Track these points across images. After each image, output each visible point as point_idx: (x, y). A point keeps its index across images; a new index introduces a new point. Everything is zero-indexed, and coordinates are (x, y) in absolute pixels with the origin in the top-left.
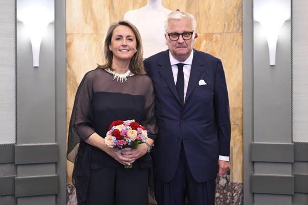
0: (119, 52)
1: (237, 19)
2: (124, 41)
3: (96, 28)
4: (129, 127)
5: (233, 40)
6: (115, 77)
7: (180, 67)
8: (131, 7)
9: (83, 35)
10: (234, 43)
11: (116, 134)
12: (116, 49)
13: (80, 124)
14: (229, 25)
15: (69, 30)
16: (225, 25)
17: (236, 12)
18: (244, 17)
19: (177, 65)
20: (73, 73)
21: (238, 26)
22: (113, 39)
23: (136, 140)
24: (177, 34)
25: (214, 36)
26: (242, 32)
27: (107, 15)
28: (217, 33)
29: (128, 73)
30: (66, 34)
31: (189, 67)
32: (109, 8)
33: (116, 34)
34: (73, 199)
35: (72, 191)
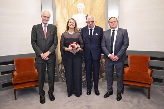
1: (104, 17)
2: (72, 23)
3: (64, 20)
4: (75, 44)
5: (103, 22)
7: (91, 30)
8: (74, 14)
9: (61, 22)
11: (72, 46)
15: (57, 21)
16: (100, 18)
17: (103, 14)
18: (106, 16)
20: (59, 33)
21: (104, 19)
22: (69, 23)
23: (77, 48)
24: (90, 22)
27: (67, 16)
28: (98, 21)
32: (68, 14)
33: (70, 21)
34: (60, 66)
35: (60, 64)
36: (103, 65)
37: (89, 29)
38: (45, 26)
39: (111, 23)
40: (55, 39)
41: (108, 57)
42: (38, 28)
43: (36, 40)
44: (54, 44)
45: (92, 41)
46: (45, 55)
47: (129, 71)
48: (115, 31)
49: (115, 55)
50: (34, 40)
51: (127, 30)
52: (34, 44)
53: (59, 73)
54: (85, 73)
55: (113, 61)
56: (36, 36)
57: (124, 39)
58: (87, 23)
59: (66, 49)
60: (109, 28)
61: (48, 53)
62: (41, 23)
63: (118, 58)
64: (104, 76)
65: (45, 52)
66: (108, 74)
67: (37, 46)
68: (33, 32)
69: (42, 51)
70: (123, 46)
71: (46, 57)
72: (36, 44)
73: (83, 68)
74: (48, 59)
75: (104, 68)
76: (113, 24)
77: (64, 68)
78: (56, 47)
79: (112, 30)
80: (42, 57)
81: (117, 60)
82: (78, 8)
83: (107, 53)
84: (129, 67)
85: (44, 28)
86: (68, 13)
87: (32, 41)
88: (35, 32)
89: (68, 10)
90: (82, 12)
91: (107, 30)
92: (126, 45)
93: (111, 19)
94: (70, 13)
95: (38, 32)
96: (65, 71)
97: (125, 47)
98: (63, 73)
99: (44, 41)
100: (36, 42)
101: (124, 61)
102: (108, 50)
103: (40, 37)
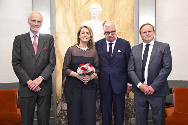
0: (83, 39)
1: (132, 26)
2: (85, 34)
4: (89, 66)
5: (130, 35)
6: (81, 49)
7: (111, 45)
9: (63, 33)
10: (131, 36)
12: (81, 37)
13: (66, 69)
14: (128, 29)
15: (56, 31)
16: (126, 29)
17: (131, 22)
18: (135, 25)
19: (109, 44)
20: (59, 50)
21: (132, 29)
22: (81, 33)
23: (92, 71)
24: (109, 32)
25: (122, 33)
26: (134, 31)
28: (122, 32)
29: (87, 48)
30: (56, 33)
31: (114, 45)
33: (82, 31)
34: (59, 106)
35: (59, 102)
36: (130, 105)
37: (108, 42)
38: (35, 37)
39: (143, 33)
40: (51, 57)
41: (137, 87)
42: (23, 39)
43: (20, 59)
44: (50, 64)
45: (112, 62)
46: (35, 83)
47: (174, 113)
48: (149, 47)
49: (149, 84)
50: (16, 58)
51: (169, 45)
52: (17, 65)
53: (58, 117)
54: (101, 117)
55: (145, 94)
56: (21, 51)
57: (164, 59)
58: (104, 34)
59: (73, 73)
60: (141, 41)
61: (40, 80)
62: (29, 32)
63: (153, 91)
64: (132, 122)
65: (35, 78)
66: (138, 118)
67: (21, 68)
68: (15, 46)
69: (30, 77)
70: (162, 70)
71: (36, 87)
72: (19, 65)
73: (98, 108)
74: (39, 90)
75: (132, 109)
76: (147, 35)
77: (66, 109)
78: (53, 70)
79: (145, 44)
80: (30, 86)
81: (152, 93)
82: (91, 11)
83: (135, 81)
84: (173, 106)
85: (32, 40)
86: (76, 19)
87: (13, 61)
88: (18, 45)
89: (75, 15)
90: (97, 18)
91: (137, 44)
92: (167, 68)
93: (144, 27)
94: (78, 19)
95: (23, 45)
96: (68, 113)
97: (166, 72)
98: (64, 117)
99: (34, 60)
100: (20, 62)
101: (165, 97)
102: (137, 76)
103: (26, 54)
